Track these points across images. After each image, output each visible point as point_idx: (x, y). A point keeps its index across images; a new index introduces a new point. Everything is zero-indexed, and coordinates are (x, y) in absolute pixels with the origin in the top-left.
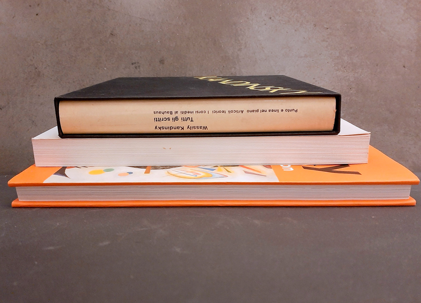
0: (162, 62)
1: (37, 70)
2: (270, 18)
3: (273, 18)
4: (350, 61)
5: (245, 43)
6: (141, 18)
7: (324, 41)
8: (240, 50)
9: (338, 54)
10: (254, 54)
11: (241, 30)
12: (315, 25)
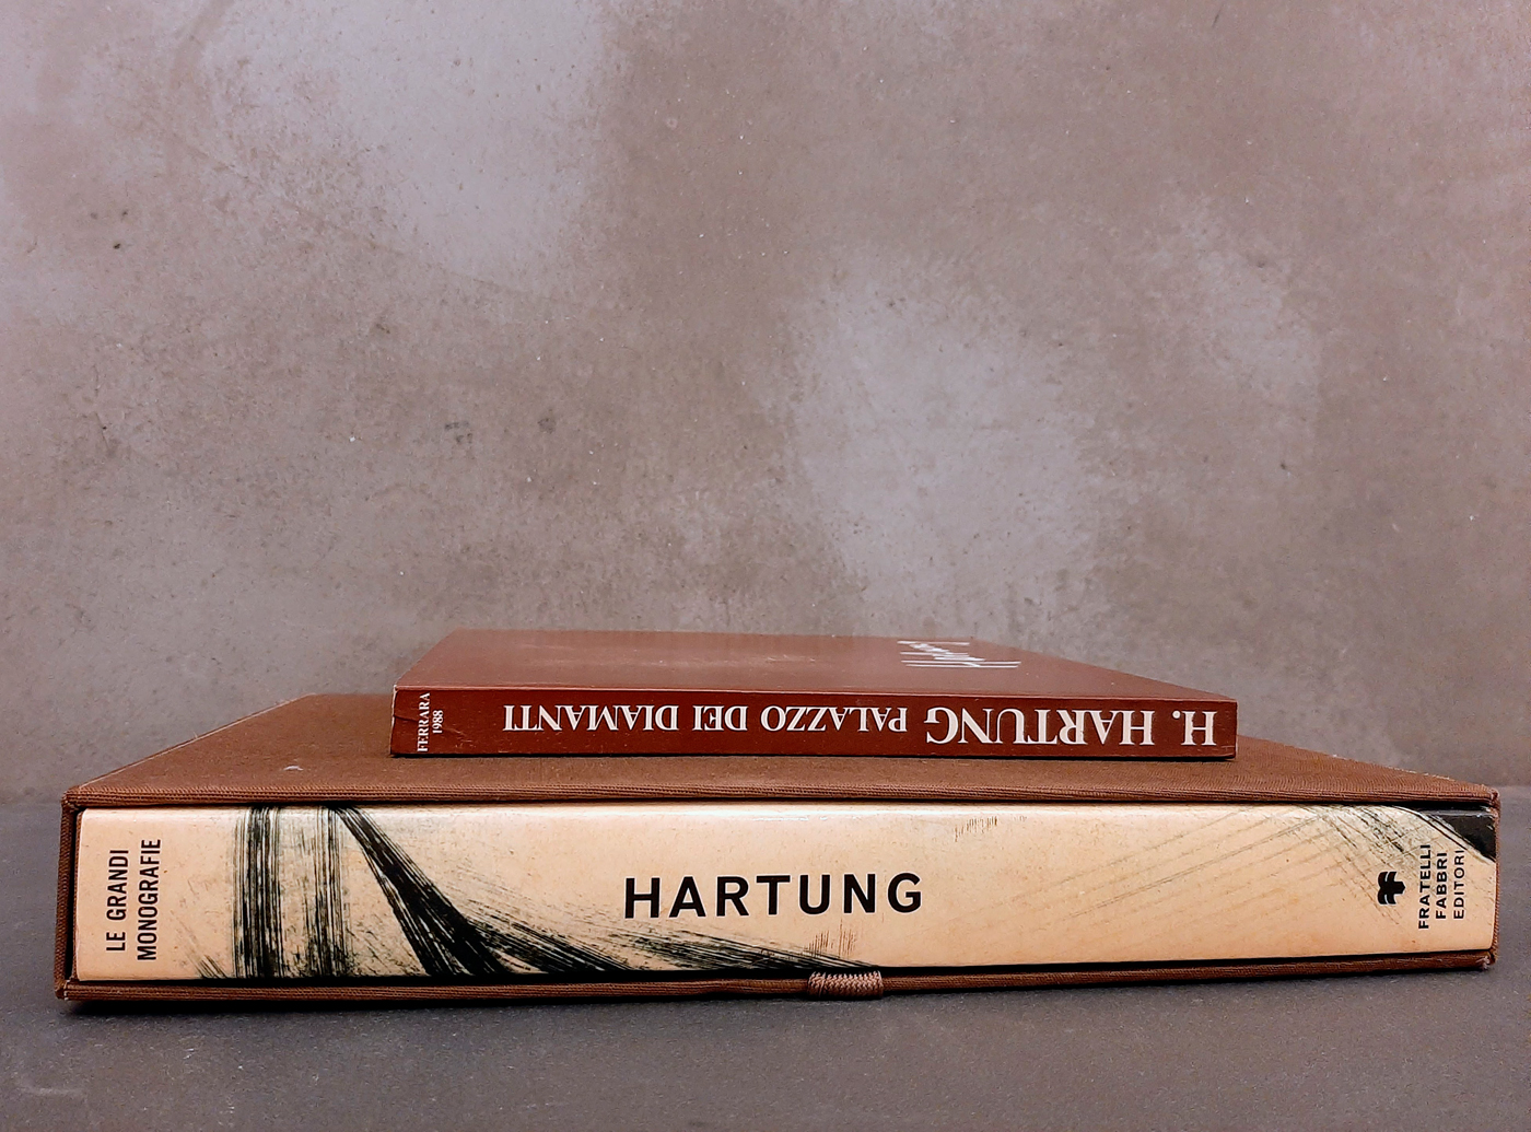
0: (547, 424)
1: (107, 437)
2: (891, 305)
3: (898, 304)
4: (1126, 446)
5: (814, 378)
6: (480, 279)
7: (1050, 380)
8: (796, 397)
9: (1091, 423)
10: (842, 412)
11: (801, 336)
12: (1025, 333)
